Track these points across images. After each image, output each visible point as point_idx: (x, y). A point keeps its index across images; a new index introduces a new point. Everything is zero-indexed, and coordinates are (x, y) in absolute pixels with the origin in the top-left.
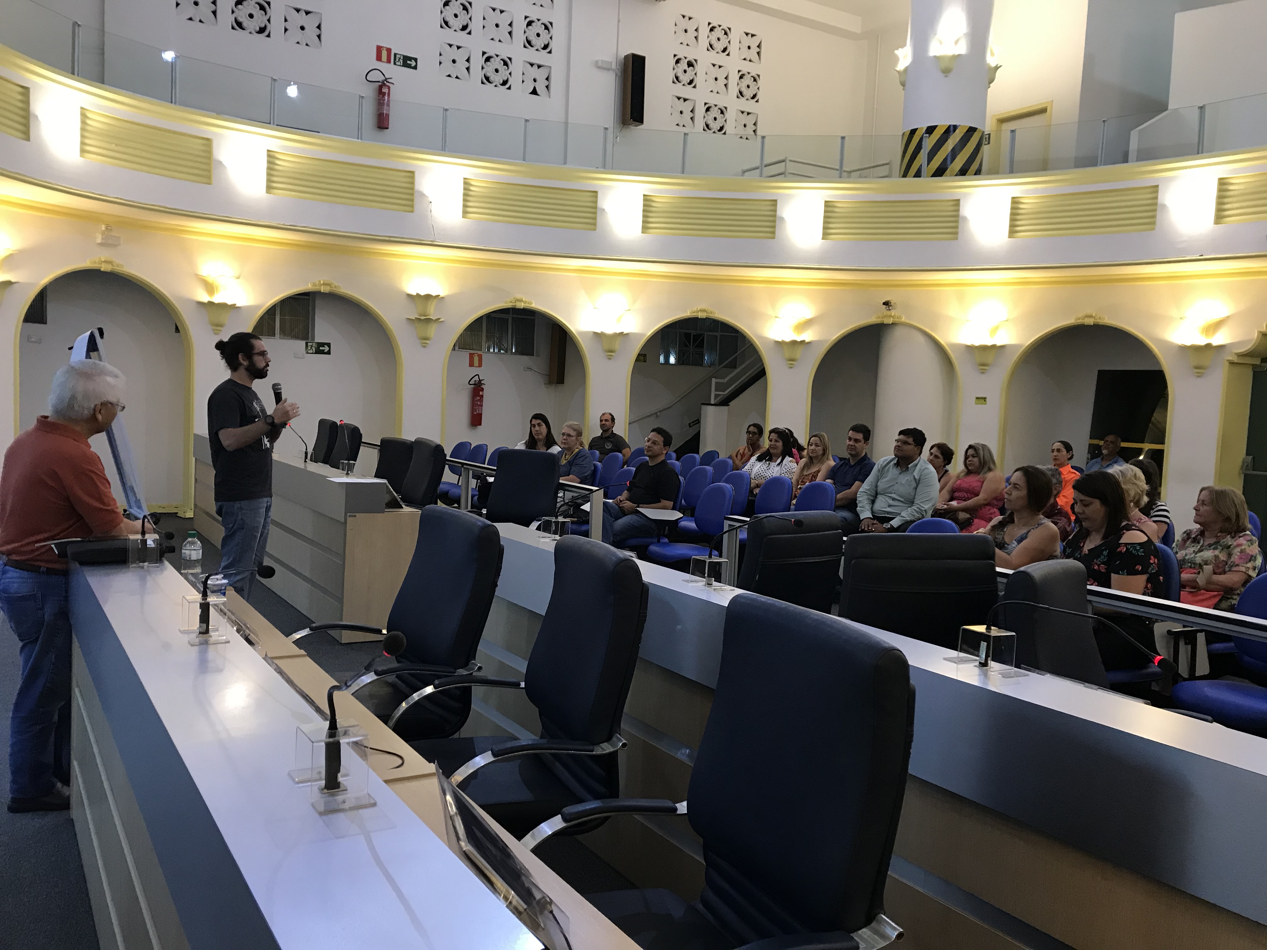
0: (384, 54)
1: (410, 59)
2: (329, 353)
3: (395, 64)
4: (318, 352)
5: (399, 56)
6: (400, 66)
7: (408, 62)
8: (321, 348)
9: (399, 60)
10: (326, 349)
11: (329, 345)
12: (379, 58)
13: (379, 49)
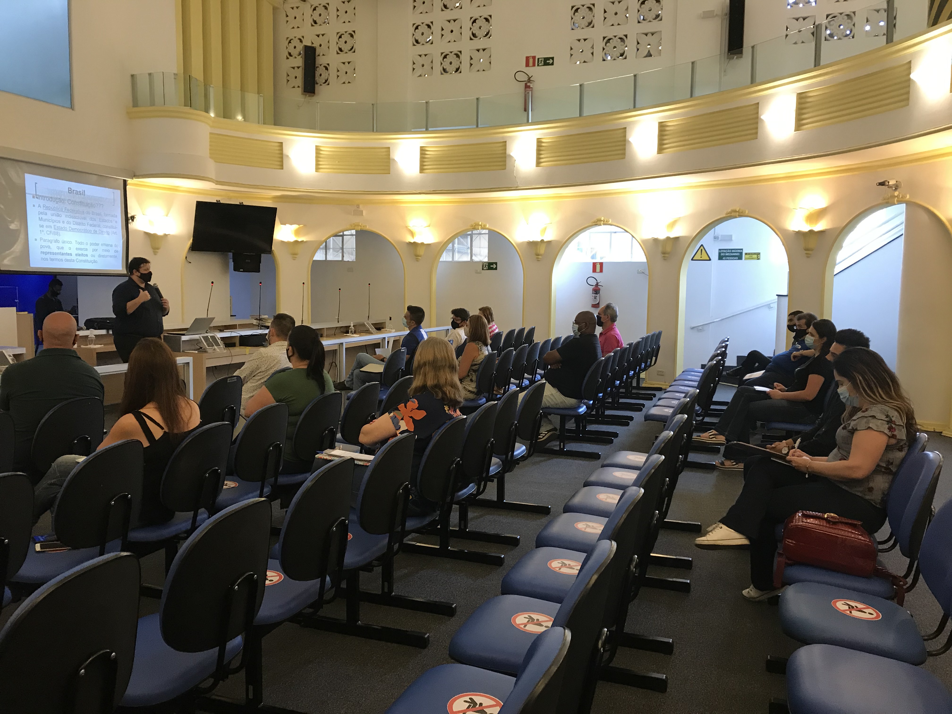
0: (531, 61)
1: (548, 59)
2: (496, 269)
3: (538, 65)
4: (490, 268)
5: (541, 59)
6: (542, 66)
7: (547, 62)
8: (491, 266)
9: (541, 62)
10: (494, 266)
11: (496, 264)
12: (527, 65)
13: (527, 58)
